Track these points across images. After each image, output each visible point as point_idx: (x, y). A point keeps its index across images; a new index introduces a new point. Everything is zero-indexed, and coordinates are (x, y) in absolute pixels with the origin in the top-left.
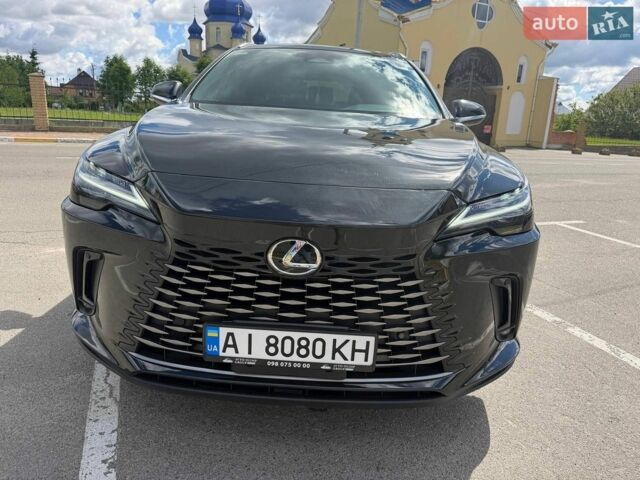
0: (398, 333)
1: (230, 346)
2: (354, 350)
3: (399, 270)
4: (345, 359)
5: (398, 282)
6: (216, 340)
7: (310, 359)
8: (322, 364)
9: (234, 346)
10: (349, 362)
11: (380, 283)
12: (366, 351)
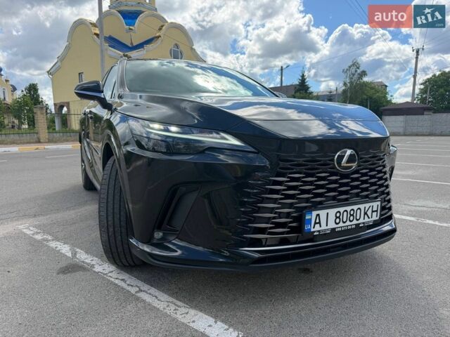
1: (317, 223)
2: (373, 211)
4: (369, 218)
5: (382, 169)
6: (310, 221)
7: (355, 222)
8: (360, 224)
9: (319, 223)
10: (371, 219)
11: (377, 171)
12: (377, 211)
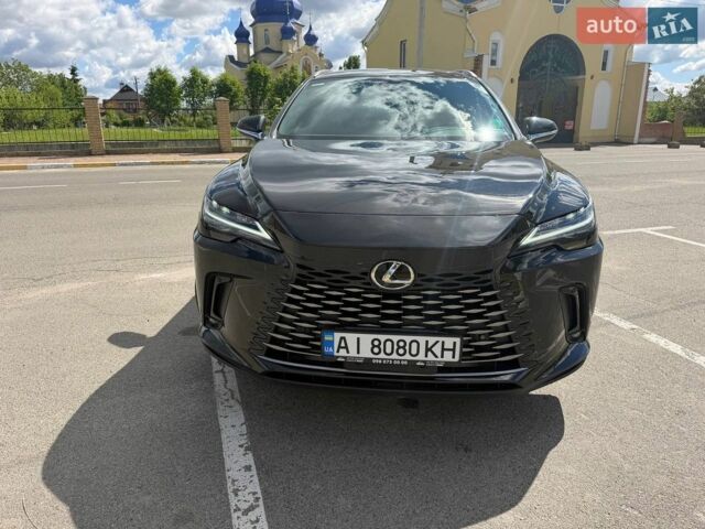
0: (480, 335)
1: (343, 348)
2: (443, 349)
3: (479, 283)
4: (436, 357)
5: (479, 293)
6: (331, 343)
7: (408, 357)
8: (417, 361)
9: (346, 347)
10: (440, 359)
11: (463, 294)
12: (453, 350)
